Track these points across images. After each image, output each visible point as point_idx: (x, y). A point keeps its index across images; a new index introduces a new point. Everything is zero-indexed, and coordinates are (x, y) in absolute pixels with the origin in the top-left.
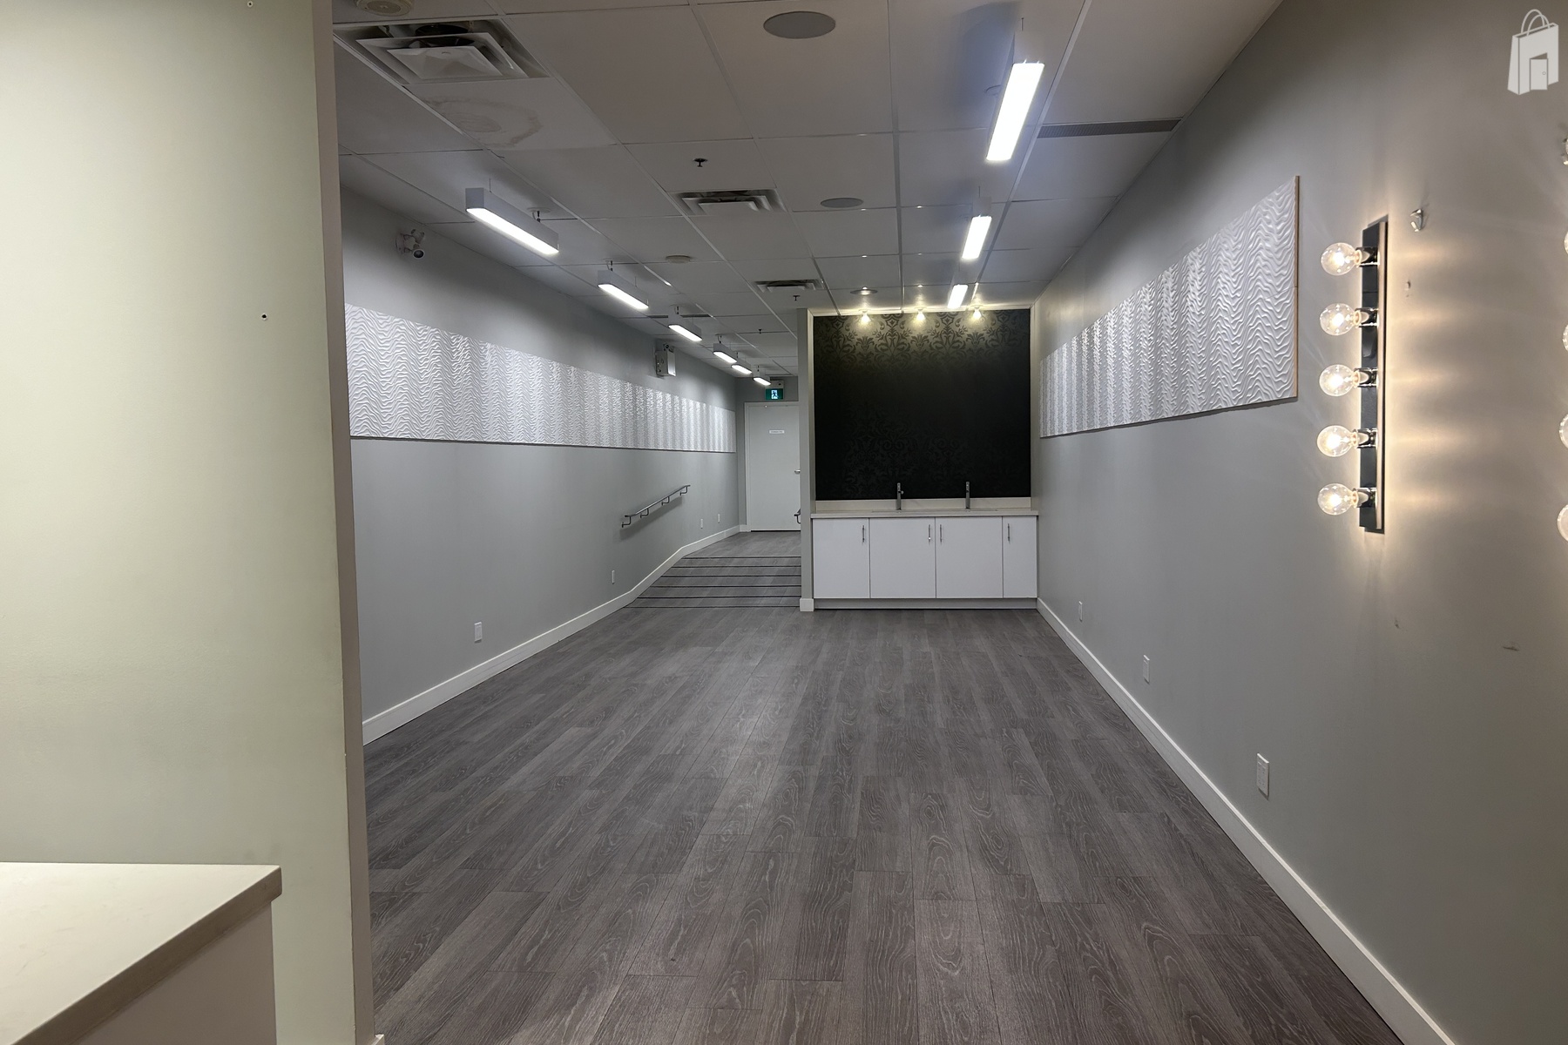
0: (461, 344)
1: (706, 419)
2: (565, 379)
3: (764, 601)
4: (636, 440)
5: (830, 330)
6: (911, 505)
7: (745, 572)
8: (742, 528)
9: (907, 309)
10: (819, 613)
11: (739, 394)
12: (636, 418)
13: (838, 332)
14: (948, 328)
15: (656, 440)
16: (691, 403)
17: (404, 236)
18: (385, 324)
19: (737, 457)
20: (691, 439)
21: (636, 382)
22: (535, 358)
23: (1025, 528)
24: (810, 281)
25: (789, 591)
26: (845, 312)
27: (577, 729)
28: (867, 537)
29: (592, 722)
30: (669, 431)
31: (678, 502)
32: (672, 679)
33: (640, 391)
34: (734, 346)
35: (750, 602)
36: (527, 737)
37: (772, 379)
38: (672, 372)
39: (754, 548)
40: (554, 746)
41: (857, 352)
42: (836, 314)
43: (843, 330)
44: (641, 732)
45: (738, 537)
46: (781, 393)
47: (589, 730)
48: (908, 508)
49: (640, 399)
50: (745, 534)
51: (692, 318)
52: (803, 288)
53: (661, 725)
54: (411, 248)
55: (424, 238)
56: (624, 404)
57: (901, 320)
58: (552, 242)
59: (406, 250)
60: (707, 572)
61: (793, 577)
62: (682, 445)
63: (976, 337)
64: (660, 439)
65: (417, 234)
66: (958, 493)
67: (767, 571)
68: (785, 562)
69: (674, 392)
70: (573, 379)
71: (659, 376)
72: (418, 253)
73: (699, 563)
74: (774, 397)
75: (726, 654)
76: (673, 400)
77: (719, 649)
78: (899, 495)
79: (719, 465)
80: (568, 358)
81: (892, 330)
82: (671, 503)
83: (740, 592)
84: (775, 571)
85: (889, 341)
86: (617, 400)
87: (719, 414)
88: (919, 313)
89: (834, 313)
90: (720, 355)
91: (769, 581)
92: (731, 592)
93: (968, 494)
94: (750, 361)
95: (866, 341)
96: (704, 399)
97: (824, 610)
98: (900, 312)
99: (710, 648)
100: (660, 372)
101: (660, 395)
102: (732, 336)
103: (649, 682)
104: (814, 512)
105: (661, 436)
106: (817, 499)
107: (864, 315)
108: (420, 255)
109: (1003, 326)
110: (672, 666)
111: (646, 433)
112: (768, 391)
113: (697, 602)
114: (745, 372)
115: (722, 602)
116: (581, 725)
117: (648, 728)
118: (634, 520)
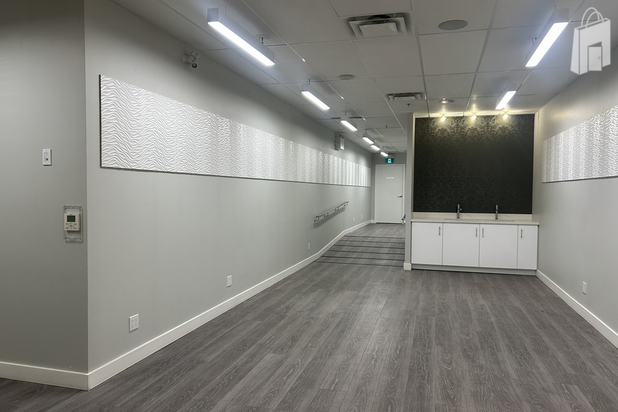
0: (225, 123)
1: (357, 171)
2: (287, 147)
3: (383, 262)
4: (323, 179)
5: (424, 125)
6: (464, 216)
7: (374, 245)
8: (372, 222)
9: (466, 114)
10: (414, 271)
11: (373, 160)
12: (324, 169)
13: (428, 126)
14: (488, 124)
15: (333, 180)
16: (351, 163)
17: (187, 55)
18: (171, 105)
19: (371, 189)
20: (350, 180)
21: (324, 152)
22: (270, 135)
23: (531, 232)
24: (419, 93)
25: (397, 257)
26: (432, 115)
27: (272, 355)
28: (441, 233)
29: (282, 349)
30: (340, 176)
31: (343, 210)
32: (334, 315)
33: (326, 156)
34: (373, 135)
35: (377, 262)
36: (239, 361)
37: (389, 154)
38: (342, 148)
39: (378, 232)
40: (254, 371)
41: (438, 136)
42: (427, 116)
43: (431, 125)
44: (310, 363)
45: (371, 225)
46: (392, 160)
47: (279, 357)
48: (463, 218)
49: (326, 159)
50: (373, 224)
51: (353, 118)
52: (413, 98)
53: (324, 356)
54: (190, 62)
55: (198, 57)
56: (318, 161)
57: (462, 120)
58: (272, 58)
59: (188, 63)
60: (355, 244)
61: (400, 249)
62: (346, 183)
63: (503, 129)
64: (335, 178)
65: (194, 54)
66: (492, 211)
67: (385, 245)
68: (394, 240)
69: (343, 158)
70: (291, 147)
71: (336, 149)
72: (194, 65)
73: (352, 239)
74: (389, 162)
75: (365, 298)
76: (342, 161)
77: (361, 294)
78: (459, 211)
79: (362, 193)
80: (290, 136)
81: (457, 125)
82: (339, 211)
83: (372, 256)
84: (389, 245)
85: (456, 131)
86: (314, 160)
87: (363, 169)
88: (473, 115)
89: (426, 116)
90: (366, 139)
91: (386, 251)
92: (367, 256)
93: (497, 212)
94: (379, 144)
95: (443, 131)
96: (357, 162)
97: (418, 270)
98: (462, 115)
99: (356, 292)
100: (337, 148)
101: (336, 158)
102: (372, 129)
103: (321, 316)
104: (412, 218)
105: (336, 178)
106: (414, 211)
107: (443, 117)
108: (195, 66)
109: (519, 123)
110: (333, 305)
111: (329, 176)
112: (386, 159)
113: (350, 261)
114: (376, 148)
115: (363, 261)
116: (275, 352)
117: (315, 358)
118: (321, 219)
